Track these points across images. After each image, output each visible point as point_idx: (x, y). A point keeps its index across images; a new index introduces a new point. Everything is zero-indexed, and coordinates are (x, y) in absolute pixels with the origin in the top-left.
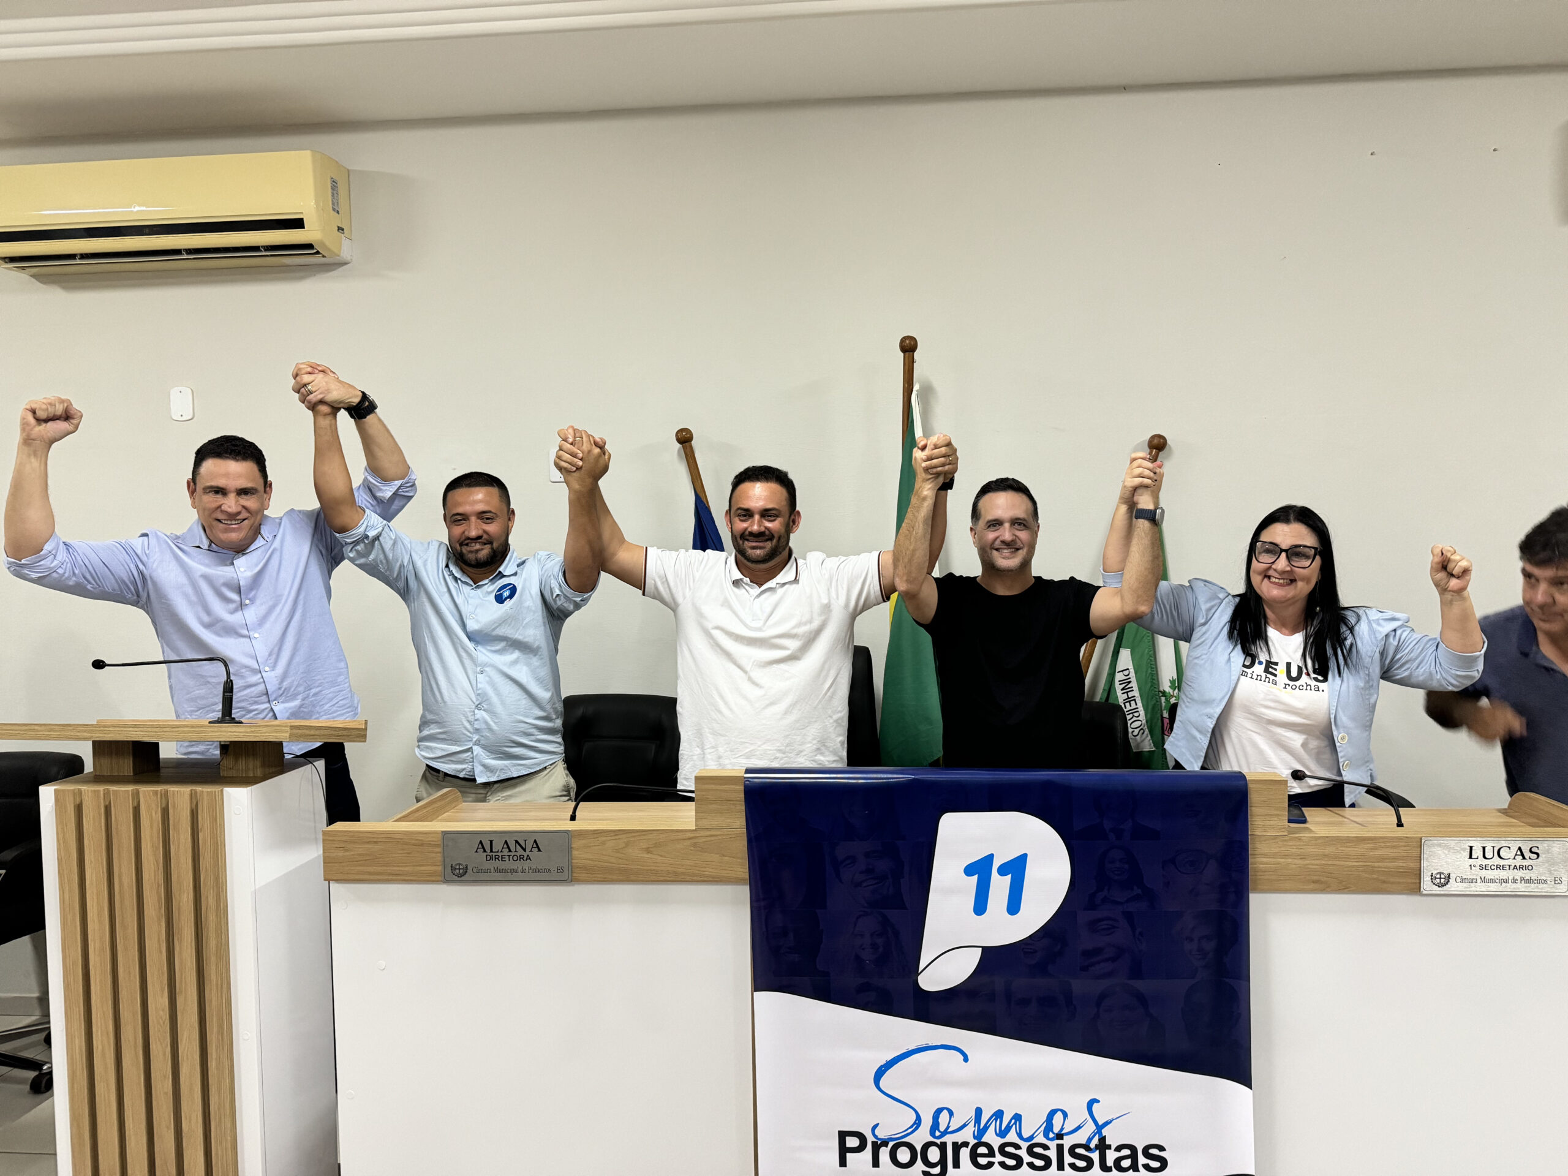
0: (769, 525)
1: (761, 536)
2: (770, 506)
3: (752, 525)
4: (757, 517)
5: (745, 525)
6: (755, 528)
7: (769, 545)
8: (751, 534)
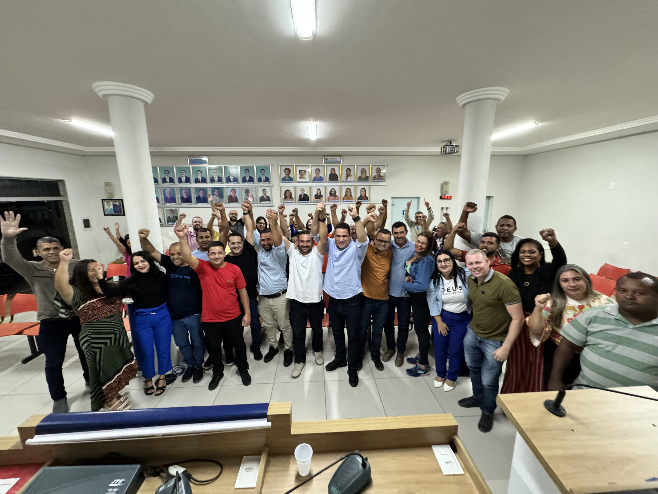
0: (308, 244)
1: (306, 247)
2: (308, 240)
3: (304, 244)
4: (305, 242)
5: (302, 244)
6: (305, 245)
7: (308, 248)
8: (304, 246)
